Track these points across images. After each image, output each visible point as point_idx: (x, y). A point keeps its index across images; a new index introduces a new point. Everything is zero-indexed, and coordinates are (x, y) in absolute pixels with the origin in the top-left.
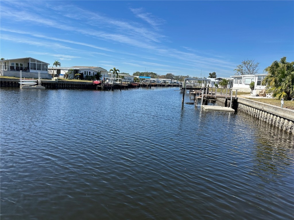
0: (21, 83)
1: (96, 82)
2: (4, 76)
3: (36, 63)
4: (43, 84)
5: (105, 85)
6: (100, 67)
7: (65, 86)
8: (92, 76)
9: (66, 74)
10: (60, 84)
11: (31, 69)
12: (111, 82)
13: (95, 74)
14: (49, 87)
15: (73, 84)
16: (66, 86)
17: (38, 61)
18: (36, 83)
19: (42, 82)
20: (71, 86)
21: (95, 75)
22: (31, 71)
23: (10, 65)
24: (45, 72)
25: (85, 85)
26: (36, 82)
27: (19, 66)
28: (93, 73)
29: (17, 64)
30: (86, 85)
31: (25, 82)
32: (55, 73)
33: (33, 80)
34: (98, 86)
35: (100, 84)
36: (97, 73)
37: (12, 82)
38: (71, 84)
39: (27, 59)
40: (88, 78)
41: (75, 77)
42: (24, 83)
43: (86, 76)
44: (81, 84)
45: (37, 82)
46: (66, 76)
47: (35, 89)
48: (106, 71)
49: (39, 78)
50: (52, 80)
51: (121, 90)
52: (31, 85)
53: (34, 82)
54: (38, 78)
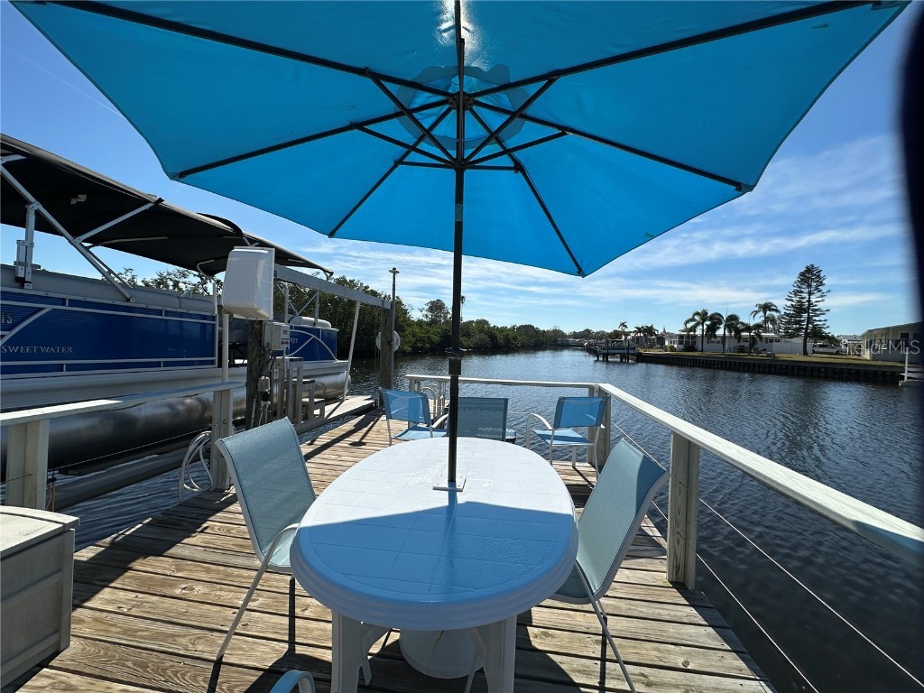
0: (906, 375)
2: (875, 360)
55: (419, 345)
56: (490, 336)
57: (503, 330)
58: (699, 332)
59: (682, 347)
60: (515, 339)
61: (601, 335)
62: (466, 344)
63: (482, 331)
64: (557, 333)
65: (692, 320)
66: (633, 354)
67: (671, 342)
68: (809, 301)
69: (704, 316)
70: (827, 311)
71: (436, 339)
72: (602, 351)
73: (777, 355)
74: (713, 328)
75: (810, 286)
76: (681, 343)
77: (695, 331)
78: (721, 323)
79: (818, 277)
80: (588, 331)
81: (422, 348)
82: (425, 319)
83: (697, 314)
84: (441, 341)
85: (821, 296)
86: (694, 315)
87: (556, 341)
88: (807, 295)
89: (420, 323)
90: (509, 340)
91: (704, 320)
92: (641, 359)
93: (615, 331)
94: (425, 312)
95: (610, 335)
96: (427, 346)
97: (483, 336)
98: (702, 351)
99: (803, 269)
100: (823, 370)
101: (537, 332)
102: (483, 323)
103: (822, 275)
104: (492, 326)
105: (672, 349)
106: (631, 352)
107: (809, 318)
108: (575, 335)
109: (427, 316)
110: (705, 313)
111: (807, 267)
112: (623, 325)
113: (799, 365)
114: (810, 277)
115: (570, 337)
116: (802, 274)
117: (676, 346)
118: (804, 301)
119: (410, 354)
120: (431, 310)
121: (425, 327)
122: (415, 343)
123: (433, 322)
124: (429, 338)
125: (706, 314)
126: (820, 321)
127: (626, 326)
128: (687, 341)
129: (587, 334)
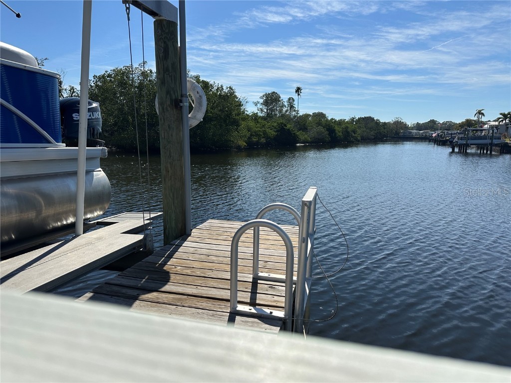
55: (255, 139)
56: (328, 130)
57: (341, 122)
60: (354, 132)
61: (449, 126)
62: (302, 138)
63: (319, 124)
64: (399, 124)
66: (496, 145)
71: (272, 133)
72: (460, 142)
80: (433, 122)
81: (257, 143)
82: (260, 114)
84: (277, 135)
87: (397, 133)
89: (255, 117)
90: (348, 132)
92: (508, 150)
94: (259, 106)
95: (462, 125)
96: (263, 140)
97: (321, 129)
101: (377, 123)
102: (320, 116)
104: (329, 119)
106: (495, 142)
108: (419, 127)
109: (262, 110)
112: (480, 113)
115: (412, 128)
119: (245, 149)
120: (266, 103)
121: (259, 120)
122: (249, 138)
123: (269, 116)
124: (265, 133)
127: (483, 114)
129: (432, 124)
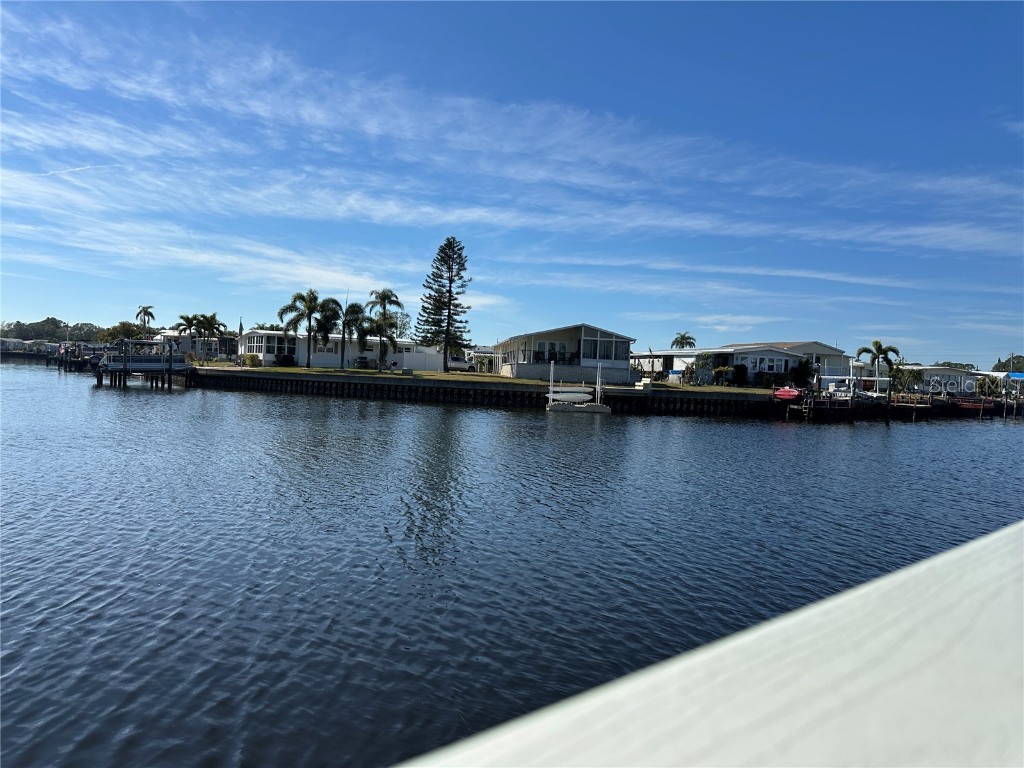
0: (551, 396)
1: (789, 391)
2: (518, 377)
3: (599, 339)
4: (607, 398)
5: (816, 403)
6: (816, 343)
7: (675, 406)
8: (777, 375)
9: (687, 368)
10: (660, 400)
11: (584, 357)
12: (844, 391)
13: (790, 365)
14: (626, 407)
15: (703, 400)
16: (678, 405)
17: (605, 334)
18: (590, 397)
19: (604, 392)
20: (695, 407)
21: (793, 368)
22: (585, 362)
23: (534, 347)
24: (620, 364)
25: (743, 402)
26: (589, 393)
27: (557, 349)
28: (783, 363)
29: (552, 345)
30: (748, 402)
31: (561, 394)
32: (658, 366)
33: (584, 388)
34: (792, 406)
35: (798, 400)
36: (800, 363)
37: (531, 394)
38: (695, 400)
39: (577, 329)
40: (762, 380)
41: (718, 379)
42: (557, 397)
43: (756, 374)
44: (730, 401)
45: (593, 393)
46: (688, 374)
47: (585, 414)
48: (838, 355)
49: (599, 380)
50: (637, 388)
51: (887, 424)
52: (575, 403)
53: (585, 393)
54: (595, 384)
58: (302, 331)
59: (271, 357)
61: (88, 334)
65: (291, 308)
66: (178, 373)
67: (250, 349)
68: (450, 291)
69: (310, 301)
70: (469, 308)
72: (112, 365)
73: (415, 373)
74: (325, 326)
75: (450, 269)
76: (269, 350)
77: (295, 330)
78: (338, 317)
79: (460, 255)
83: (300, 297)
85: (462, 286)
86: (295, 301)
88: (446, 282)
91: (312, 310)
92: (198, 381)
93: (124, 325)
95: (113, 333)
98: (308, 366)
99: (443, 242)
100: (471, 393)
103: (464, 254)
105: (255, 362)
106: (176, 366)
107: (449, 316)
108: (21, 331)
110: (313, 297)
111: (448, 240)
112: (146, 312)
113: (446, 386)
114: (450, 254)
116: (442, 250)
117: (261, 356)
118: (444, 290)
125: (316, 298)
126: (461, 322)
127: (151, 314)
128: (282, 347)
129: (51, 328)
